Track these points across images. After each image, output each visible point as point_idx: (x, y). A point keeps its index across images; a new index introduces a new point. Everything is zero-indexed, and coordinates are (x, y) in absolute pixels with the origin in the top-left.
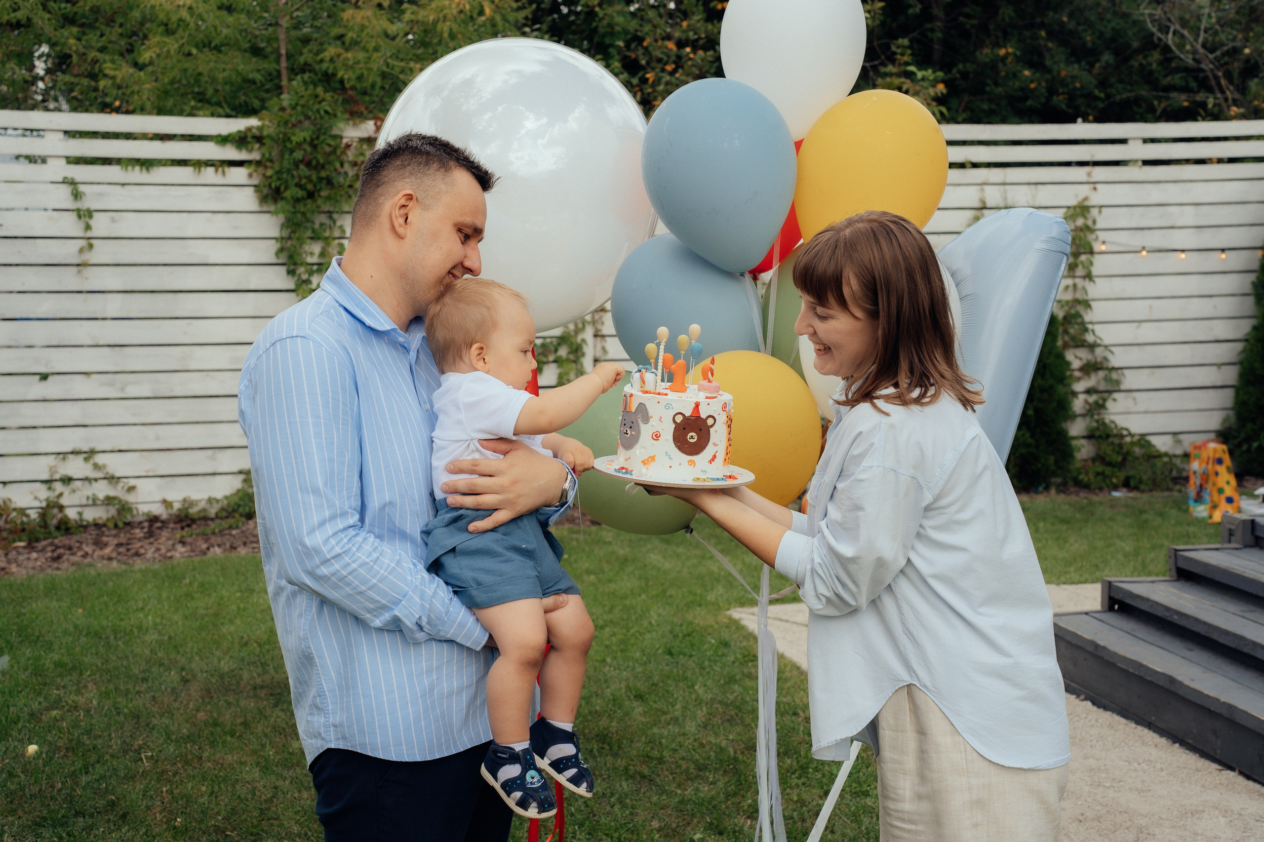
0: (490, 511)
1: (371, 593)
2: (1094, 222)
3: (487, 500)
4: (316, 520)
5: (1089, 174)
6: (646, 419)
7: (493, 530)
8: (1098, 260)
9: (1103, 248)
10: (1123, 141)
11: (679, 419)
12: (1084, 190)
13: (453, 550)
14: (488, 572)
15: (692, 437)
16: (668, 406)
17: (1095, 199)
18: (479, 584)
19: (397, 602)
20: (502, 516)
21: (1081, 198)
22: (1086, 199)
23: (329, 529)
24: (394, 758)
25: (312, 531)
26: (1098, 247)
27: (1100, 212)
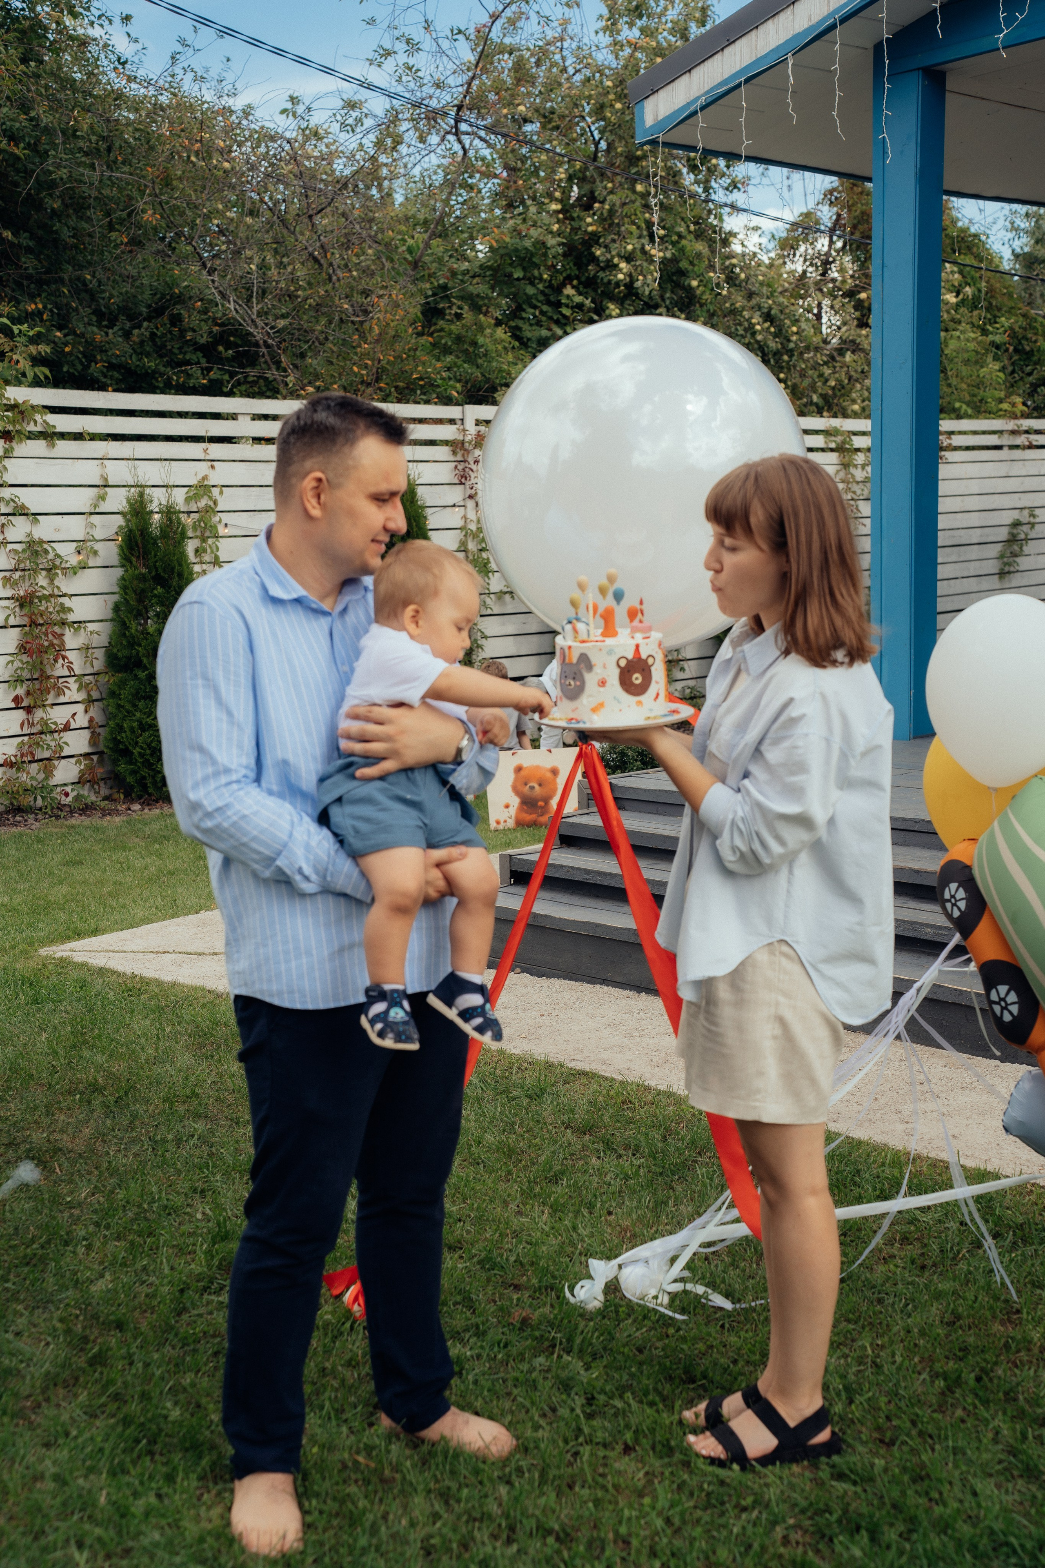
0: (377, 759)
1: (254, 845)
2: (215, 503)
3: (376, 747)
4: (199, 775)
5: (205, 451)
6: (590, 667)
7: (382, 778)
8: (223, 544)
9: (226, 531)
10: (233, 417)
11: (623, 663)
12: (202, 469)
13: (339, 800)
14: (367, 820)
15: (637, 678)
16: (610, 652)
17: (215, 478)
18: (357, 831)
19: (279, 854)
20: (388, 765)
21: (200, 477)
22: (205, 478)
23: (213, 784)
24: (298, 1006)
25: (196, 786)
26: (222, 531)
27: (221, 493)
